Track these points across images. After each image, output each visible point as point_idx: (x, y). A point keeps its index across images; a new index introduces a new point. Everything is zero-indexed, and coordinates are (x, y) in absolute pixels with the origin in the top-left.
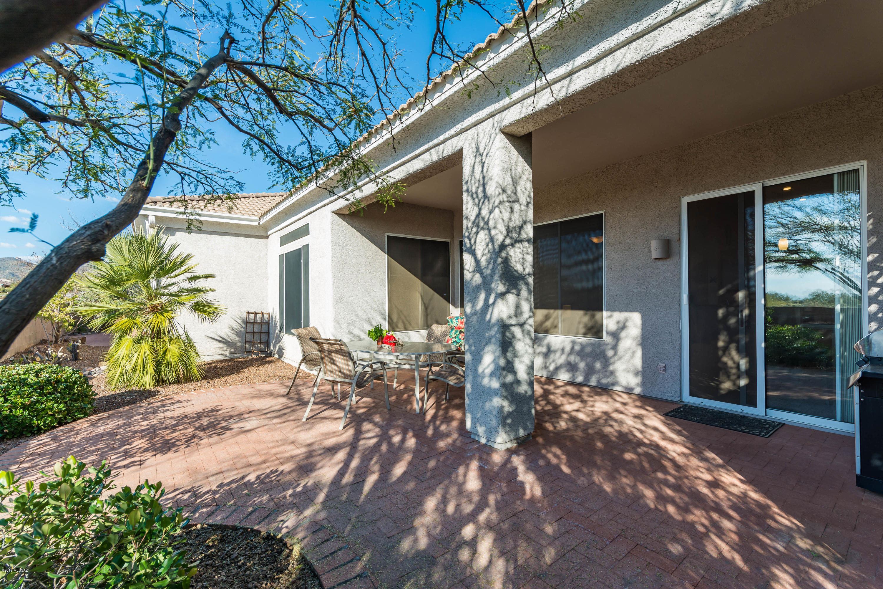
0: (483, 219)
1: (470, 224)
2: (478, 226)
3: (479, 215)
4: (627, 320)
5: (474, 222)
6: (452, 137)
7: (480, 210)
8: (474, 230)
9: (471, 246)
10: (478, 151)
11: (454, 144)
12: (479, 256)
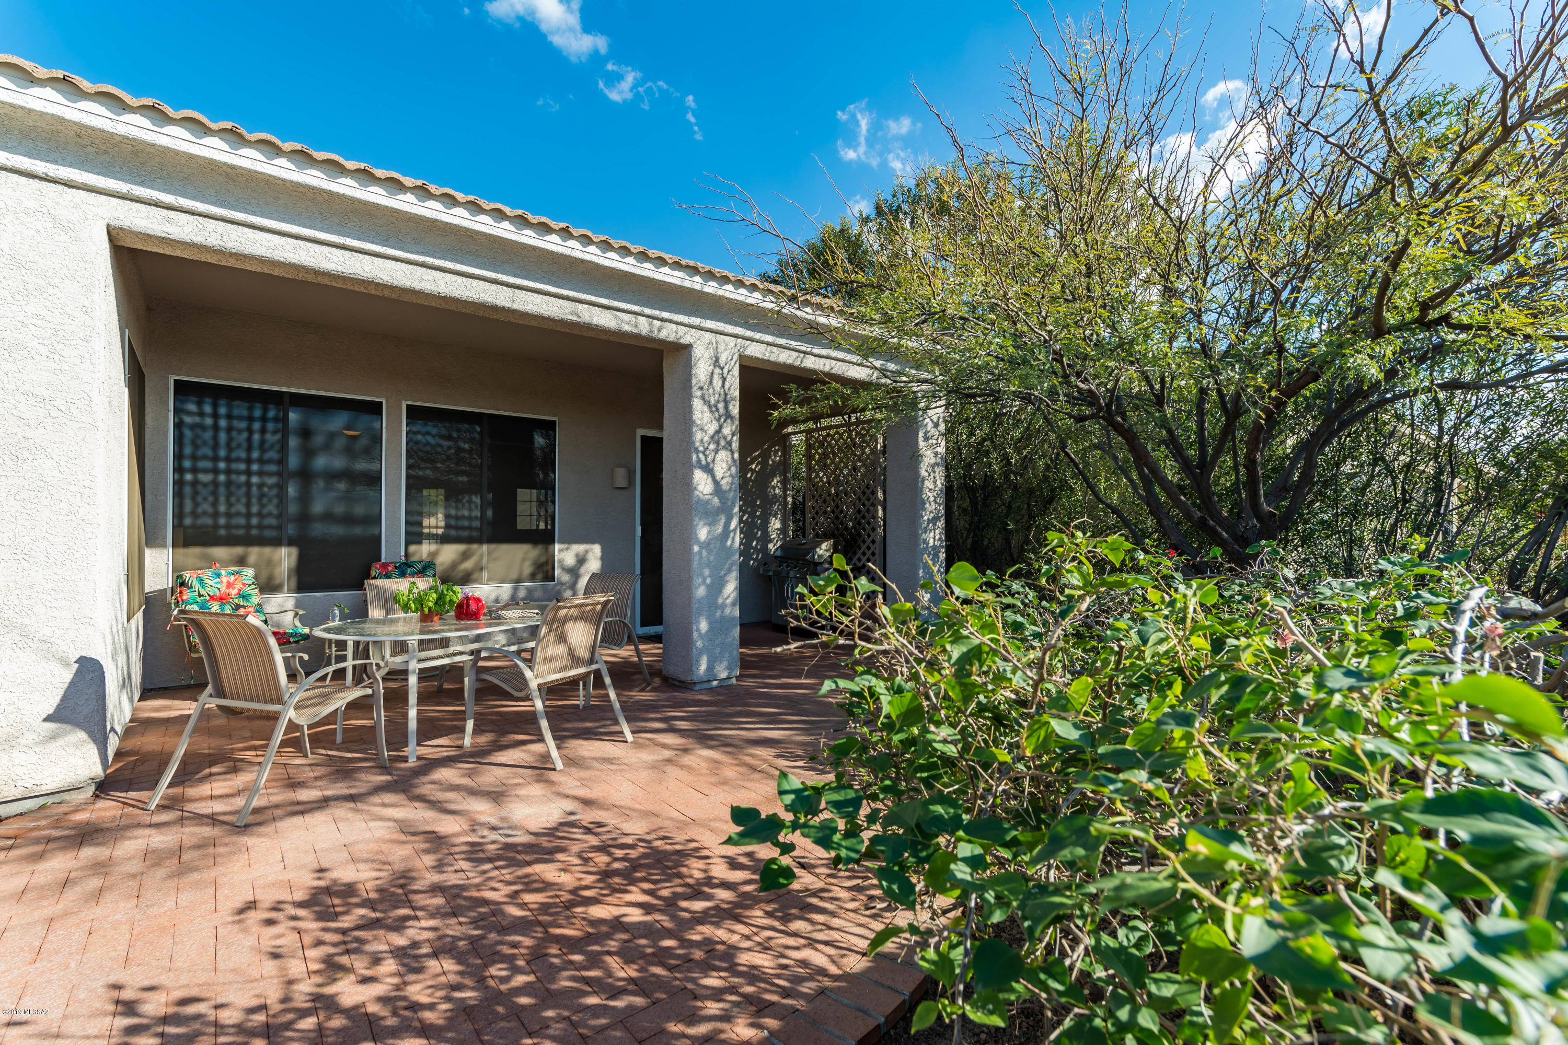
0: (725, 438)
1: (706, 439)
2: (718, 443)
3: (718, 432)
4: (587, 552)
5: (712, 437)
6: (677, 323)
7: (721, 427)
8: (712, 447)
9: (708, 464)
10: (717, 360)
11: (680, 334)
12: (719, 475)
